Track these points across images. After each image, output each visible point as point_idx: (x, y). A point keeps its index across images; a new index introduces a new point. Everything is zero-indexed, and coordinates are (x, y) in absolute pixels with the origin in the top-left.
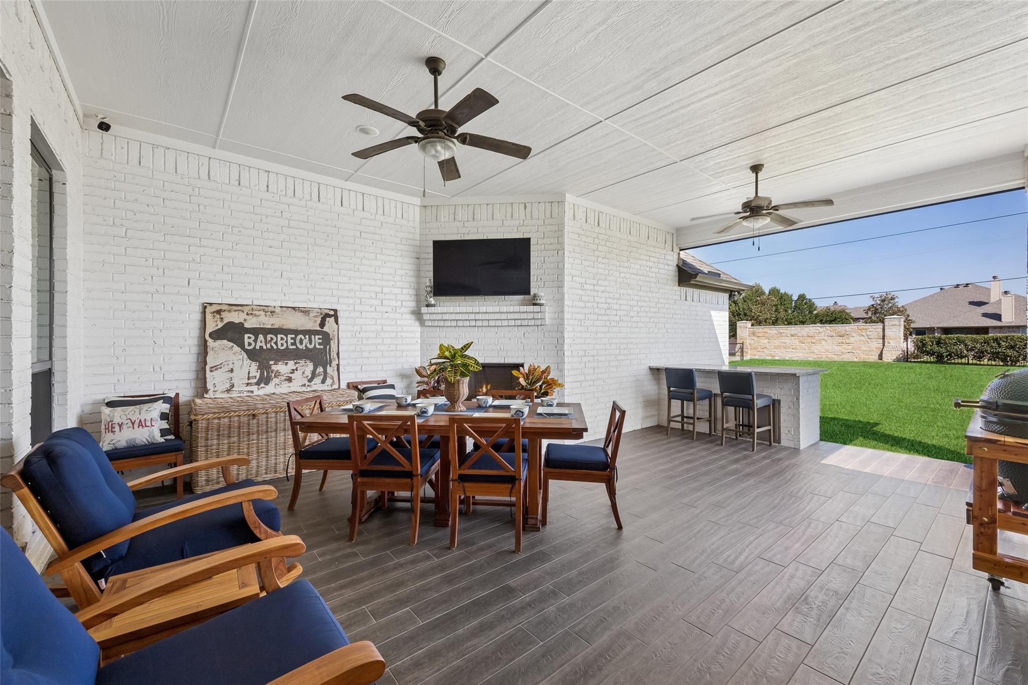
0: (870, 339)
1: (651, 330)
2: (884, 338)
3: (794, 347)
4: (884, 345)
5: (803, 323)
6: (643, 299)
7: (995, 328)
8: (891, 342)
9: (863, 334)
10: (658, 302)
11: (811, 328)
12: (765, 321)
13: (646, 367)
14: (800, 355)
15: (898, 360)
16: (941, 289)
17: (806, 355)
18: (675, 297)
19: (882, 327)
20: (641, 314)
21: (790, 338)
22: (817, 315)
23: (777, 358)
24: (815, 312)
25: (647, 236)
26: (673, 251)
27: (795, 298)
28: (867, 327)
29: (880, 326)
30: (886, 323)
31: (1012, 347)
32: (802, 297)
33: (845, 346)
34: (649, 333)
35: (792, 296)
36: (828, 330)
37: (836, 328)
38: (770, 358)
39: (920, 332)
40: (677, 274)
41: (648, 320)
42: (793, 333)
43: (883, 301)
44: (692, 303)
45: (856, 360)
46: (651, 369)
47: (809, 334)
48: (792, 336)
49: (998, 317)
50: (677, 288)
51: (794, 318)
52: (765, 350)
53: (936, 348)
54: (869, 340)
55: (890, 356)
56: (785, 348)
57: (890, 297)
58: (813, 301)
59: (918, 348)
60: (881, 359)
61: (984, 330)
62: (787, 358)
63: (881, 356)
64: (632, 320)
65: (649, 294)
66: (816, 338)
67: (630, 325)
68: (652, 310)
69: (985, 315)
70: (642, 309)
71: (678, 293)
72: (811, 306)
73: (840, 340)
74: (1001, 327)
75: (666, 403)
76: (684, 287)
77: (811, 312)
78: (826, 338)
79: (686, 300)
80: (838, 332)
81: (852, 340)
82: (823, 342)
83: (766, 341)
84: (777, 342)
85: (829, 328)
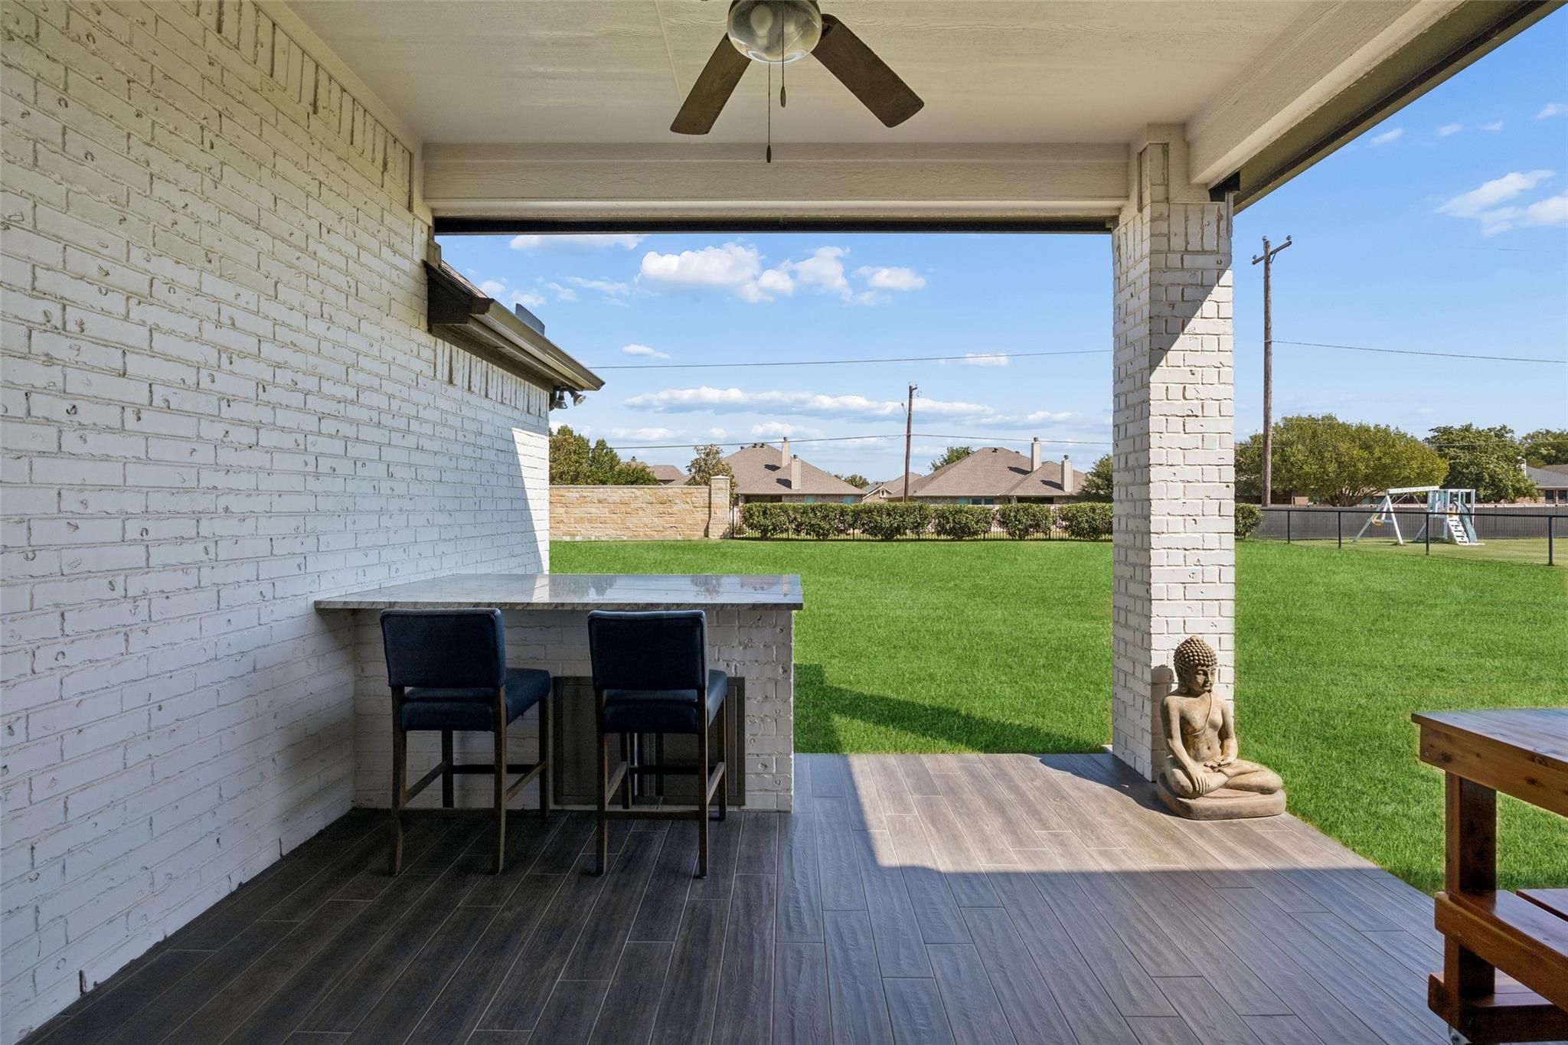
0: (695, 507)
1: (325, 465)
2: (710, 507)
3: (602, 520)
4: (710, 517)
5: (603, 483)
6: (283, 334)
7: (787, 495)
8: (717, 512)
9: (689, 500)
10: (356, 366)
11: (625, 490)
12: (561, 478)
13: (303, 606)
14: (610, 532)
15: (724, 537)
16: (742, 448)
17: (619, 533)
18: (417, 365)
19: (708, 490)
20: (274, 395)
21: (597, 505)
22: (620, 473)
23: (578, 538)
24: (617, 468)
25: (308, 96)
26: (410, 208)
27: (593, 445)
28: (692, 491)
29: (705, 489)
30: (713, 486)
31: (824, 518)
32: (601, 444)
33: (667, 518)
34: (317, 475)
35: (588, 441)
36: (646, 493)
37: (657, 491)
38: (568, 539)
39: (748, 498)
40: (423, 291)
41: (311, 423)
42: (602, 497)
43: (708, 455)
44: (467, 396)
45: (679, 538)
46: (326, 613)
47: (623, 500)
48: (600, 502)
49: (787, 483)
50: (422, 336)
51: (593, 475)
52: (561, 525)
53: (763, 521)
54: (694, 510)
55: (716, 533)
56: (590, 521)
57: (715, 449)
58: (615, 451)
59: (745, 520)
60: (707, 536)
61: (778, 498)
62: (593, 538)
63: (706, 535)
64: (225, 412)
65: (318, 327)
66: (632, 506)
67: (215, 431)
68: (327, 387)
69: (779, 481)
70: (284, 377)
71: (427, 353)
72: (613, 459)
73: (661, 508)
74: (791, 496)
75: (389, 745)
76: (444, 339)
77: (612, 468)
78: (644, 505)
79: (451, 382)
80: (659, 497)
81: (675, 508)
82: (640, 512)
83: (562, 510)
84: (578, 512)
85: (648, 491)
